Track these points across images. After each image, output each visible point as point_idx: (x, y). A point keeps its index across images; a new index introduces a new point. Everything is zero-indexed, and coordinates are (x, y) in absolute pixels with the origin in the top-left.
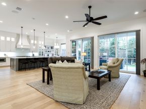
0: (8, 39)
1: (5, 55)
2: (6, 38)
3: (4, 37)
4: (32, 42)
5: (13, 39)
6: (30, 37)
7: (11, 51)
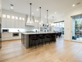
0: (20, 18)
1: (18, 30)
2: (19, 18)
3: (17, 17)
4: (36, 21)
5: (23, 19)
6: (34, 18)
7: (22, 28)
